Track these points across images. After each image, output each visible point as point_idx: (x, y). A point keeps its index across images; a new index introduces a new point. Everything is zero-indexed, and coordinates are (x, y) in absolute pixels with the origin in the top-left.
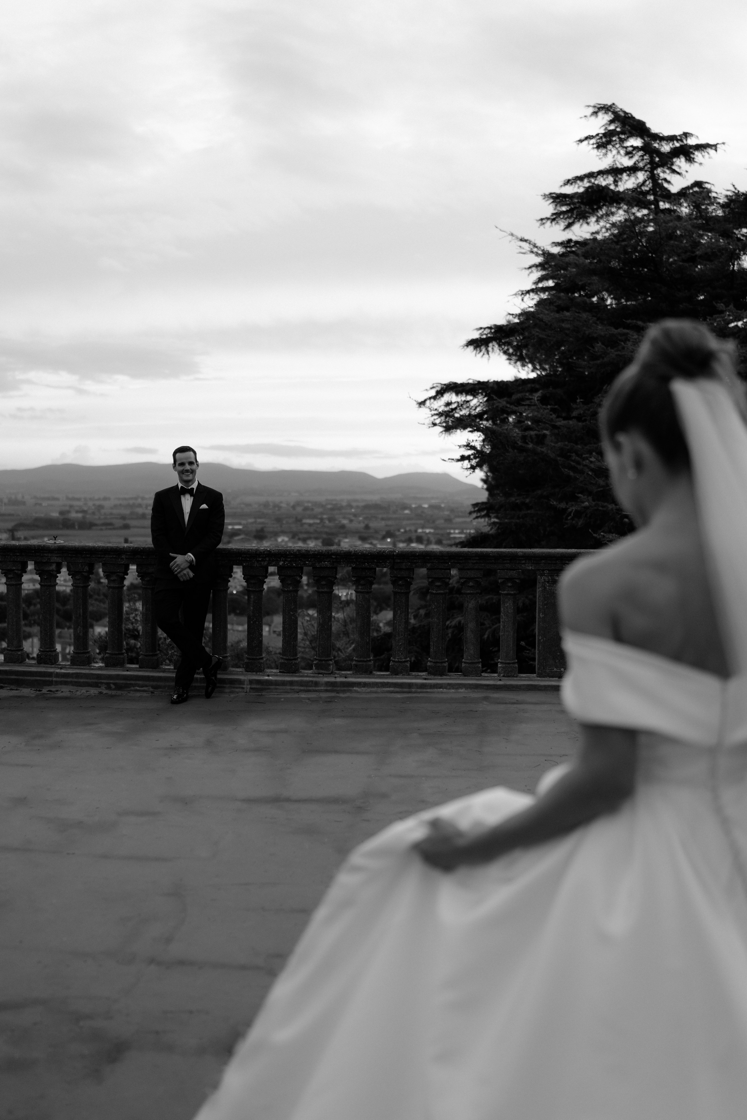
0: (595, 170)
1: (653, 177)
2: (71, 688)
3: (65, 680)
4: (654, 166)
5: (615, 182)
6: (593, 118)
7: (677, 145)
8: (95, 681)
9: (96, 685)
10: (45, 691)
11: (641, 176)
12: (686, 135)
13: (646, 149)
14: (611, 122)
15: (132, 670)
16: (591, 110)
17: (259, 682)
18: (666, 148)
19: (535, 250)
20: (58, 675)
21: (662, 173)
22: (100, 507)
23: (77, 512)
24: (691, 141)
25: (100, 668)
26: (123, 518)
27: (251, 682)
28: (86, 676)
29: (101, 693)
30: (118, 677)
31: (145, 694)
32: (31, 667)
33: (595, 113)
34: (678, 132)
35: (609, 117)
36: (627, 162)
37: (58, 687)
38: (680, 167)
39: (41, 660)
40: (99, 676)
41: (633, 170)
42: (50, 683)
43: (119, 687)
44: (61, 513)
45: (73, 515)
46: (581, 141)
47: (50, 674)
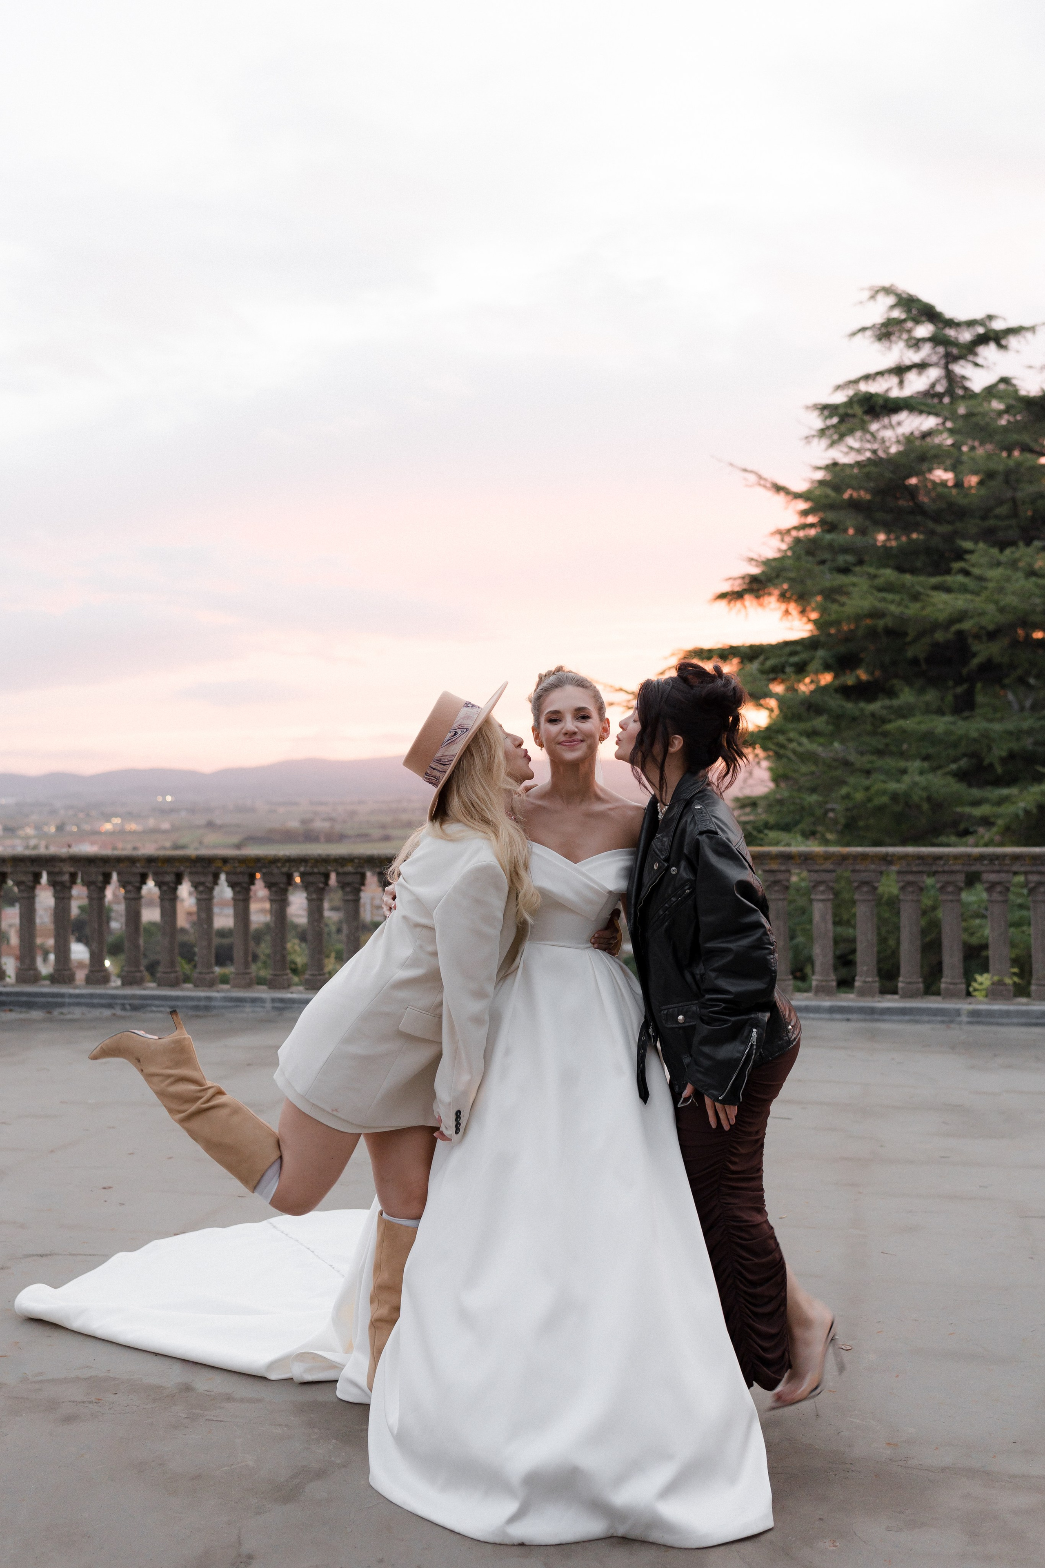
0: (872, 370)
1: (949, 376)
2: (85, 1010)
3: (79, 1001)
4: (950, 359)
5: (901, 383)
6: (872, 303)
7: (981, 330)
8: (110, 1002)
9: (110, 1006)
10: (56, 1013)
11: (934, 373)
12: (990, 317)
13: (935, 340)
14: (893, 307)
15: (151, 989)
16: (867, 294)
17: (281, 1000)
18: (966, 336)
19: (762, 482)
20: (71, 996)
21: (961, 369)
22: (353, 814)
23: (324, 820)
24: (998, 325)
25: (116, 988)
26: (383, 827)
27: (273, 1000)
28: (100, 996)
29: (114, 1015)
30: (134, 997)
31: (160, 1015)
32: (46, 988)
33: (873, 297)
34: (979, 315)
35: (891, 300)
36: (915, 357)
37: (71, 1009)
38: (985, 359)
39: (54, 979)
40: (113, 997)
41: (922, 367)
42: (62, 1005)
43: (135, 1008)
44: (304, 822)
45: (319, 825)
46: (854, 334)
47: (62, 995)
